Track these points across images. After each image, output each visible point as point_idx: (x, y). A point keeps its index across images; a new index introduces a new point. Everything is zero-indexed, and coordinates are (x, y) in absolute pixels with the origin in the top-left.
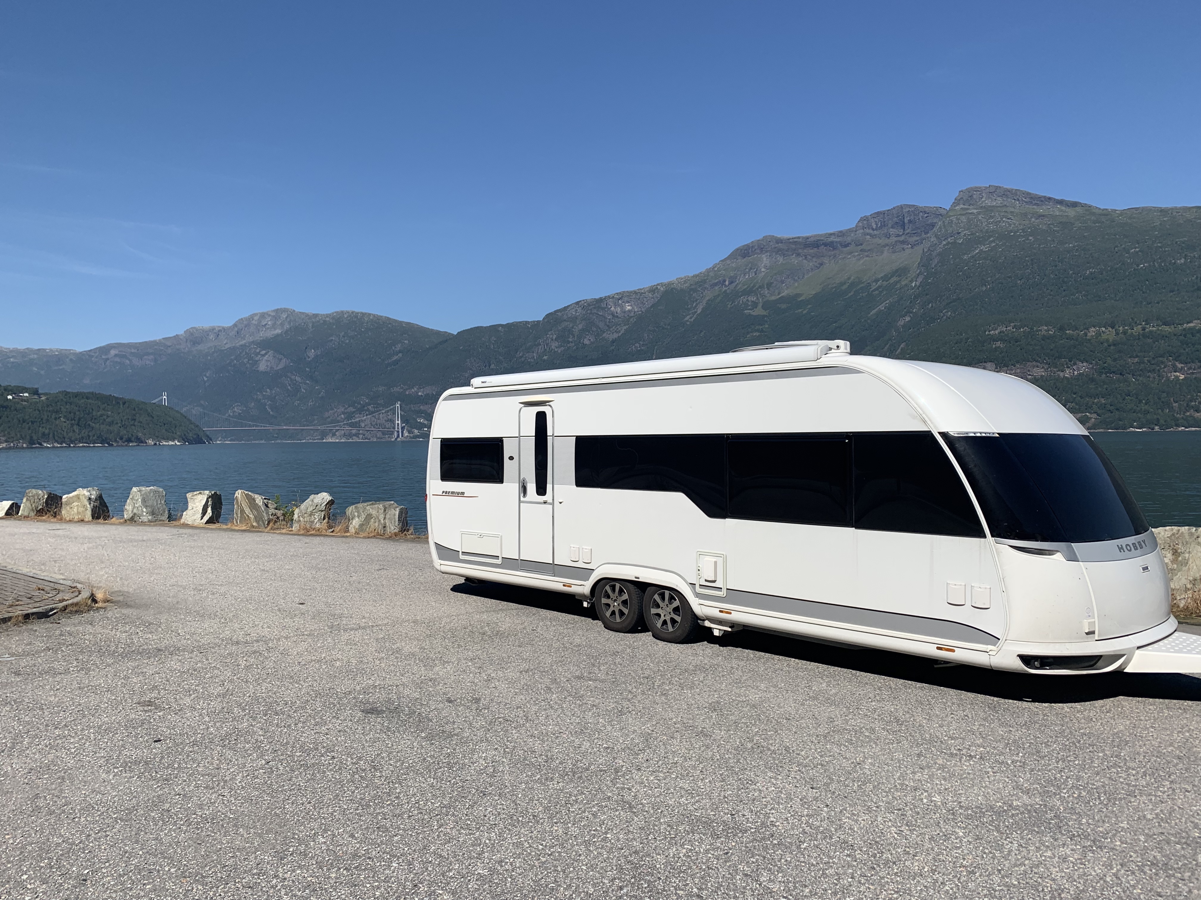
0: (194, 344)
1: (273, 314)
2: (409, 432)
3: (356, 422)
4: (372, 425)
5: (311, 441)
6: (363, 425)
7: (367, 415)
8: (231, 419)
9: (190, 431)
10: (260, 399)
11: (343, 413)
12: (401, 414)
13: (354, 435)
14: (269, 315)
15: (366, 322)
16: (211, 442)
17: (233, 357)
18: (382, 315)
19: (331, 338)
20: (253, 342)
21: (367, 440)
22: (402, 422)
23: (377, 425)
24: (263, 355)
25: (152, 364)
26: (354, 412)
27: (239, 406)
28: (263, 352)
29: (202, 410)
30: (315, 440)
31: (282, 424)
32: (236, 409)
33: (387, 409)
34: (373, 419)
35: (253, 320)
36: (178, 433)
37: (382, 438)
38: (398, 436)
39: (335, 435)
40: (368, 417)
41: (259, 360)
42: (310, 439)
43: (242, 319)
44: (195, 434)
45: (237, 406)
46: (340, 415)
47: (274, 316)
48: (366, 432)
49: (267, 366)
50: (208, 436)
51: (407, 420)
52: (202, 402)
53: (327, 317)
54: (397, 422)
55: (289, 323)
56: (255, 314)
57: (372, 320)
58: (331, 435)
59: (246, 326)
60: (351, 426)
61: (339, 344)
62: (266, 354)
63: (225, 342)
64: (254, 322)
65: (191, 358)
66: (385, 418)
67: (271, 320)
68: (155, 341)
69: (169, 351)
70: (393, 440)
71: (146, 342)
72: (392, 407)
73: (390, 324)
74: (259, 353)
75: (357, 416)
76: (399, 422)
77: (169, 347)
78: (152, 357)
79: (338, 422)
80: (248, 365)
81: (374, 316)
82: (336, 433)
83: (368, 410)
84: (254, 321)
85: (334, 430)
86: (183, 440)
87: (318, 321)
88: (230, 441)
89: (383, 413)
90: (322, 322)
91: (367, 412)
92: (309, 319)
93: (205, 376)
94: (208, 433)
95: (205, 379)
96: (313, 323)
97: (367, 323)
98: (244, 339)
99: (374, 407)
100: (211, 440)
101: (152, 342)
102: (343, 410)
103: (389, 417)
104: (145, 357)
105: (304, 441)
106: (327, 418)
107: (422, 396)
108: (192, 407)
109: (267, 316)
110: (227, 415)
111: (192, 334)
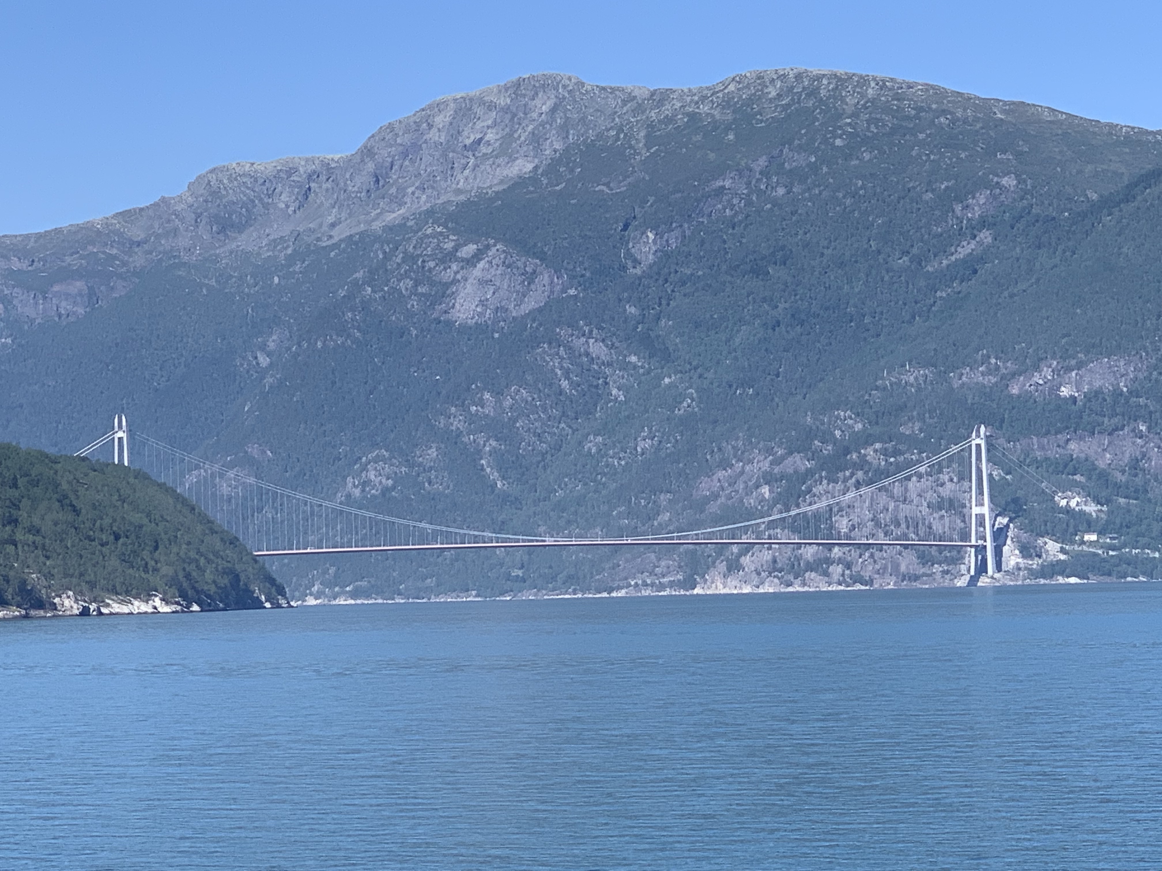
0: (222, 230)
1: (504, 101)
2: (1026, 551)
3: (817, 516)
4: (878, 524)
5: (646, 592)
6: (843, 524)
7: (858, 485)
8: (354, 511)
9: (209, 561)
10: (459, 434)
11: (768, 479)
12: (990, 476)
13: (810, 567)
14: (491, 107)
15: (849, 110)
16: (283, 602)
17: (359, 275)
18: (910, 80)
19: (719, 183)
20: (430, 213)
21: (859, 587)
22: (998, 509)
23: (898, 525)
24: (471, 262)
25: (81, 311)
26: (810, 473)
27: (384, 460)
28: (470, 249)
29: (252, 480)
30: (662, 587)
31: (542, 529)
32: (372, 475)
33: (935, 459)
34: (883, 499)
35: (430, 126)
36: (166, 570)
37: (916, 578)
38: (982, 568)
39: (739, 567)
40: (863, 490)
41: (455, 282)
42: (645, 584)
43: (391, 127)
44: (226, 572)
45: (376, 460)
46: (757, 486)
47: (506, 110)
48: (855, 553)
49: (483, 303)
50: (272, 581)
51: (1015, 501)
52: (254, 450)
53: (703, 98)
54: (976, 510)
55: (564, 130)
56: (440, 106)
57: (873, 101)
58: (722, 567)
59: (405, 155)
60: (795, 530)
61: (749, 203)
62: (477, 257)
63: (331, 219)
64: (433, 135)
65: (213, 282)
66: (930, 496)
67: (495, 124)
68: (88, 227)
69: (138, 260)
70: (961, 582)
71: (58, 231)
72: (954, 449)
73: (944, 112)
74: (451, 256)
75: (818, 489)
76: (985, 510)
77: (139, 244)
78: (79, 285)
79: (750, 515)
80: (414, 304)
81: (882, 84)
82: (742, 560)
83: (863, 464)
84: (434, 130)
85: (735, 549)
86: (183, 595)
87: (669, 120)
88: (354, 595)
89: (920, 476)
90: (682, 119)
91: (860, 474)
92: (635, 112)
93: (263, 348)
94: (274, 568)
95: (264, 361)
96: (651, 126)
97: (855, 115)
98: (401, 204)
99: (885, 453)
100: (284, 595)
101: (80, 228)
102: (765, 466)
103: (948, 490)
104: (56, 288)
105: (622, 593)
106: (707, 500)
107: (1074, 399)
108: (216, 467)
109: (479, 111)
110: (340, 497)
111: (215, 194)
